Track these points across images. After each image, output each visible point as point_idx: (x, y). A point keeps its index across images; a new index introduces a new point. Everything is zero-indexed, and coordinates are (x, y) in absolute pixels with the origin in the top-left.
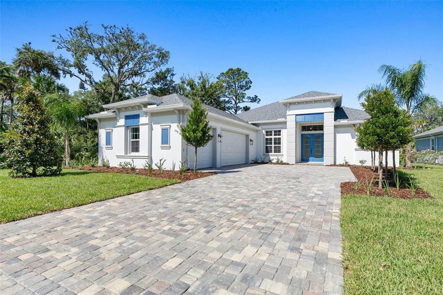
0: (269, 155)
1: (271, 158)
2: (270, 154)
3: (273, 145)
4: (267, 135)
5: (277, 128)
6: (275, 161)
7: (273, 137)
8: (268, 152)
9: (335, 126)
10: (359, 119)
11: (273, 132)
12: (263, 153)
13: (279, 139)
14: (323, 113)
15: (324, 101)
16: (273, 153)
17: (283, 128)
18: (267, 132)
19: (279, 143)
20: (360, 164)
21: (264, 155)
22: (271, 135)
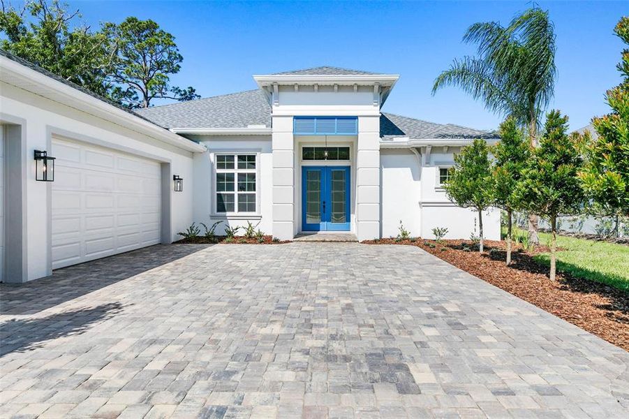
0: (225, 217)
1: (233, 224)
2: (228, 214)
3: (236, 192)
4: (220, 166)
5: (245, 148)
6: (241, 233)
7: (236, 171)
8: (225, 211)
9: (383, 151)
10: (429, 136)
11: (236, 158)
12: (209, 213)
13: (253, 176)
14: (355, 118)
15: (360, 88)
16: (236, 213)
17: (260, 150)
18: (220, 158)
19: (253, 187)
20: (434, 237)
21: (212, 217)
22: (231, 166)
